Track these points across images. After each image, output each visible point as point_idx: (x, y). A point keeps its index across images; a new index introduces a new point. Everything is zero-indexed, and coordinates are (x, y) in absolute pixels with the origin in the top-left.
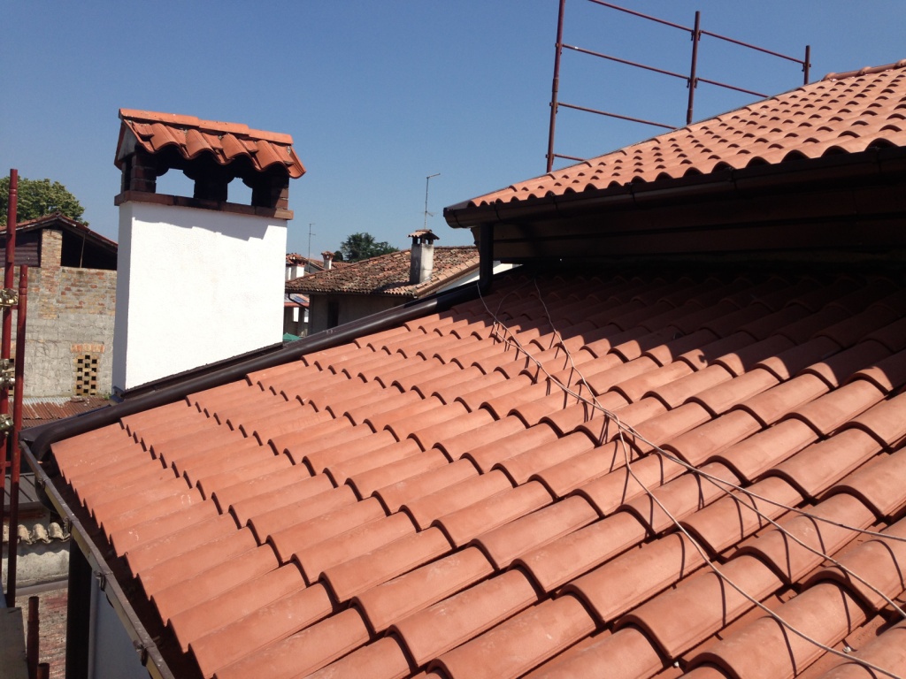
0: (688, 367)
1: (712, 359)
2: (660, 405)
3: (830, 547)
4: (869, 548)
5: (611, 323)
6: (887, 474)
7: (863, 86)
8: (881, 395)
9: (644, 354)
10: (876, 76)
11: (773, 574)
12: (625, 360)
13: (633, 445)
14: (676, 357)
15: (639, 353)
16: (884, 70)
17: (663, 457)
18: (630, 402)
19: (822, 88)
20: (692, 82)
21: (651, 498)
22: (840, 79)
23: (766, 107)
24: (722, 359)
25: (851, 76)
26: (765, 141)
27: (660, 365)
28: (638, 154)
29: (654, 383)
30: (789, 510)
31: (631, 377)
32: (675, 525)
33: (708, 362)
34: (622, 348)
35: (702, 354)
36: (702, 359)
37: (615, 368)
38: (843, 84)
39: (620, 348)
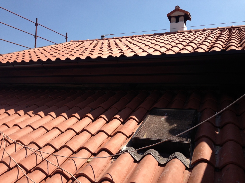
0: (29, 116)
1: (36, 113)
2: (18, 128)
3: (60, 163)
4: (69, 162)
5: (6, 104)
6: (76, 141)
7: (79, 44)
8: (77, 120)
9: (16, 113)
10: (82, 42)
11: (43, 174)
12: (9, 115)
13: (7, 141)
14: (25, 113)
15: (14, 112)
16: (84, 41)
17: (16, 144)
18: (9, 128)
19: (69, 43)
20: (36, 37)
21: (10, 157)
22: (74, 42)
23: (55, 46)
24: (38, 113)
25: (76, 42)
26: (52, 55)
27: (20, 116)
28: (18, 55)
29: (17, 122)
30: (51, 155)
31: (10, 120)
32: (16, 165)
33: (35, 114)
34: (9, 111)
35: (33, 112)
36: (33, 113)
37: (6, 117)
38: (74, 43)
39: (8, 111)
